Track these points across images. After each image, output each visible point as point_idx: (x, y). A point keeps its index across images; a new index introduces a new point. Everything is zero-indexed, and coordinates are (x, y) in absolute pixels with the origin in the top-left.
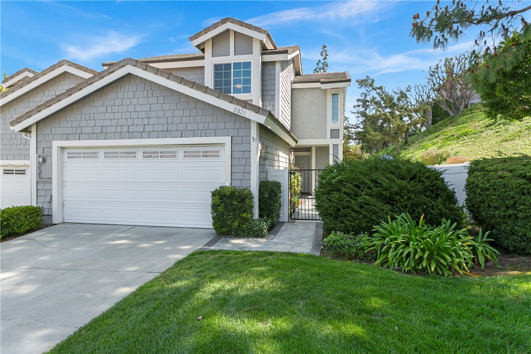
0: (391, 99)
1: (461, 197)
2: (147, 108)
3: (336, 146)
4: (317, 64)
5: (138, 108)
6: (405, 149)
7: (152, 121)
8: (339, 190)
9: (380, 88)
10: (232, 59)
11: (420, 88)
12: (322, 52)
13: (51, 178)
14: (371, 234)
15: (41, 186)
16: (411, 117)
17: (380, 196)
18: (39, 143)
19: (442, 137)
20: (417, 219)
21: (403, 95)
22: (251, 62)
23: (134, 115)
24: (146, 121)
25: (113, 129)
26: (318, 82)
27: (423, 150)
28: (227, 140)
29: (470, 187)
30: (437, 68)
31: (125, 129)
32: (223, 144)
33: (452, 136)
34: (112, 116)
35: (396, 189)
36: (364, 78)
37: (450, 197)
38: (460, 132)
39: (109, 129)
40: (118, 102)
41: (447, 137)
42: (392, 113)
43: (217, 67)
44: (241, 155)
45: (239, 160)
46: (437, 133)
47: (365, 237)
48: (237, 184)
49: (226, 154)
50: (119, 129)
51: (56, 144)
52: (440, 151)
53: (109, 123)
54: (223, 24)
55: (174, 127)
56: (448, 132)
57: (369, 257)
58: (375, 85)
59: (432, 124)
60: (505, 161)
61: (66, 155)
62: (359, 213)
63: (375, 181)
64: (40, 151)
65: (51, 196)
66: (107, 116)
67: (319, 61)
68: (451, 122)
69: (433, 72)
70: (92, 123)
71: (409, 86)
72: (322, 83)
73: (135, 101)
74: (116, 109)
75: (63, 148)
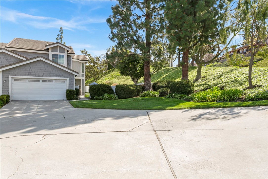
0: (94, 60)
1: (115, 91)
2: (45, 69)
3: (83, 79)
4: (58, 36)
5: (41, 69)
6: (99, 80)
7: (46, 72)
8: (95, 90)
9: (90, 55)
10: (58, 53)
11: (103, 55)
12: (60, 30)
13: (9, 87)
14: (102, 96)
15: (4, 89)
16: (100, 68)
17: (103, 91)
18: (3, 76)
19: (111, 76)
20: (108, 94)
21: (98, 59)
22: (64, 55)
23: (40, 70)
24: (44, 72)
25: (33, 74)
26: (79, 59)
27: (105, 80)
28: (68, 79)
29: (116, 89)
30: (110, 49)
31: (37, 74)
32: (66, 80)
33: (114, 76)
34: (32, 70)
35: (105, 89)
36: (84, 50)
37: (113, 91)
38: (116, 75)
39: (31, 74)
40: (34, 66)
41: (112, 76)
42: (94, 65)
43: (53, 55)
44: (71, 82)
45: (71, 83)
46: (109, 74)
47: (101, 97)
48: (70, 89)
49: (67, 82)
50: (35, 74)
51: (10, 77)
52: (110, 81)
53: (31, 72)
54: (57, 44)
55: (53, 74)
56: (113, 74)
57: (102, 99)
58: (88, 53)
59: (108, 70)
60: (120, 85)
61: (13, 80)
62: (99, 93)
63: (101, 88)
64: (4, 78)
65: (9, 92)
66: (31, 70)
67: (59, 34)
68: (114, 71)
69: (108, 50)
70: (25, 71)
71: (100, 56)
72: (80, 60)
73: (40, 67)
74: (34, 68)
75: (12, 78)
